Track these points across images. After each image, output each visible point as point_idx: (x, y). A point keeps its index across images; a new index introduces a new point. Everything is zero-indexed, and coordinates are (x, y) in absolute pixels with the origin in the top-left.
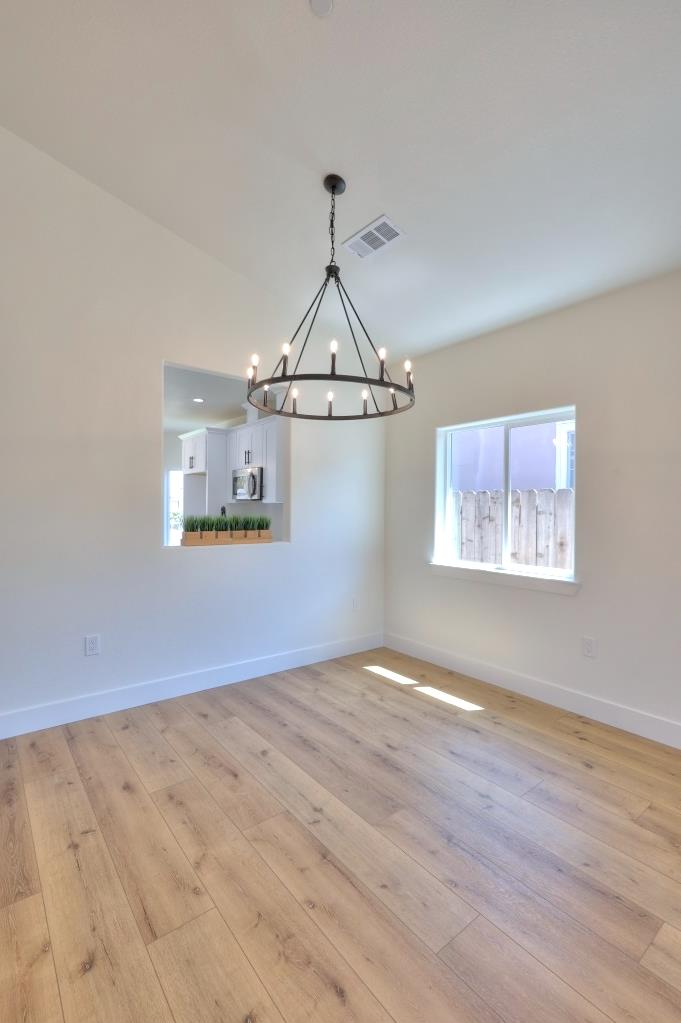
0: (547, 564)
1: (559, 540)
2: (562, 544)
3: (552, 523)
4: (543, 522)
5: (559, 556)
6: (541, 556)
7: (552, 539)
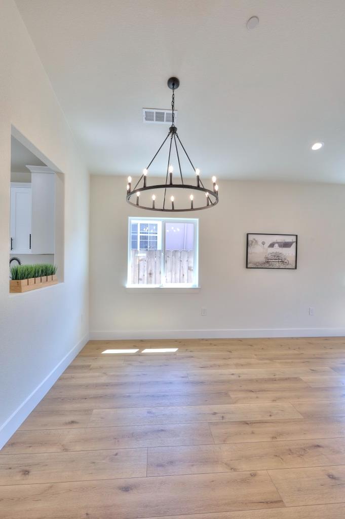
0: (144, 283)
1: (149, 272)
2: (150, 274)
3: (146, 265)
4: (142, 264)
5: (149, 279)
6: (141, 280)
7: (146, 272)
